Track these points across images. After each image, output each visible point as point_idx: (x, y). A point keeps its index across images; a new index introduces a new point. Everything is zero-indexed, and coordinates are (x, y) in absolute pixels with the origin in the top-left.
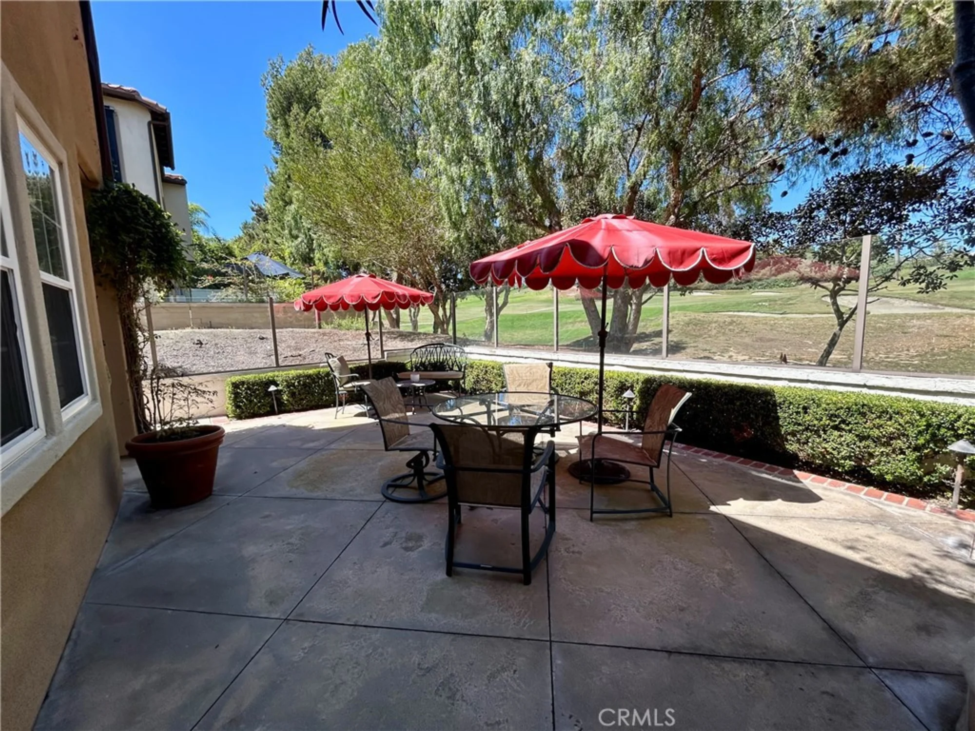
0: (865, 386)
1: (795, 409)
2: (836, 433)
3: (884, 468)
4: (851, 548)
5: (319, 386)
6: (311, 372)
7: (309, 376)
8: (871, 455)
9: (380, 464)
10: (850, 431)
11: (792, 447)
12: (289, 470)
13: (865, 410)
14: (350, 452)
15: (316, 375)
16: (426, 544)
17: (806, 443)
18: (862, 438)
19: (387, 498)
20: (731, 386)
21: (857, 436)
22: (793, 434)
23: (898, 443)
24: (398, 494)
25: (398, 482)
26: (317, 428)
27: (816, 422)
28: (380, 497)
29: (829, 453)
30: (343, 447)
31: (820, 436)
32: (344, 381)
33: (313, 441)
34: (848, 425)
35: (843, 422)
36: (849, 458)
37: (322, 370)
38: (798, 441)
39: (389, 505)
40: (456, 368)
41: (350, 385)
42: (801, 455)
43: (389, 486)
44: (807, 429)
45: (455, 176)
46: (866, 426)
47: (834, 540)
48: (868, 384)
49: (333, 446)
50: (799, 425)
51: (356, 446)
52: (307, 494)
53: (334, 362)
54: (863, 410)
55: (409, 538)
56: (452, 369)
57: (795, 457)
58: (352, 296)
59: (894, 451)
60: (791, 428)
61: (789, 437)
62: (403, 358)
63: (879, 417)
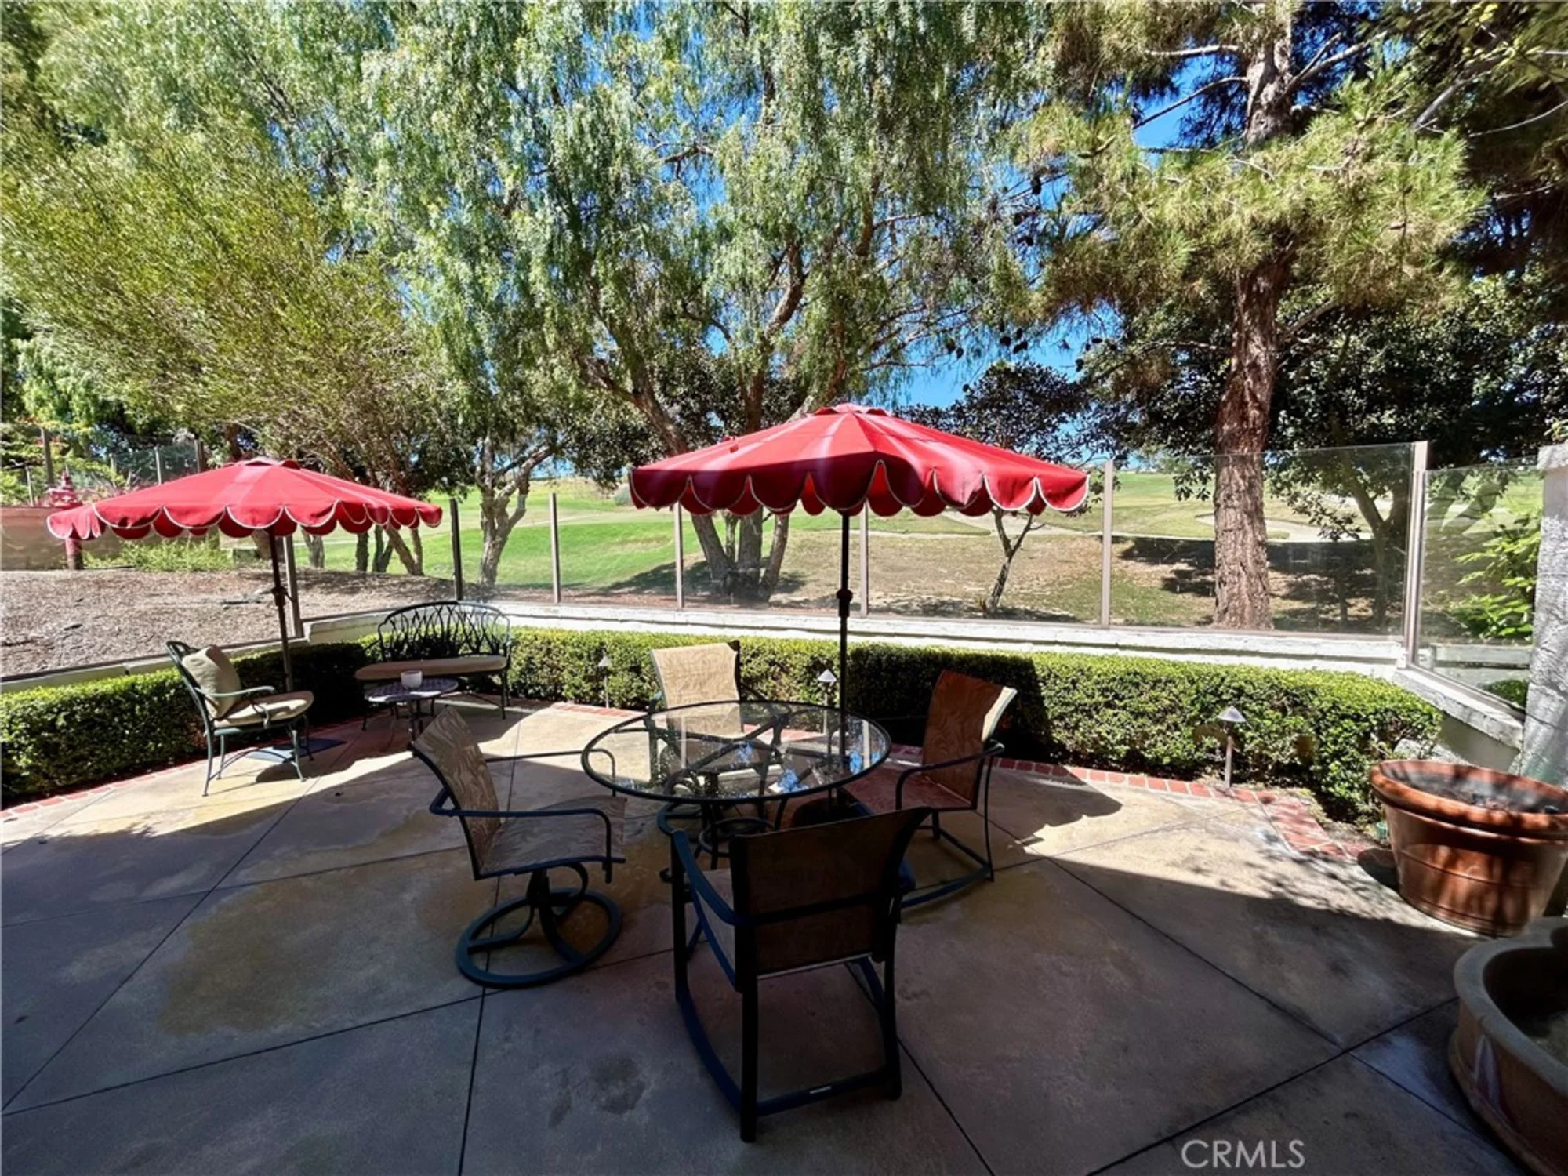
0: (1116, 646)
1: (1063, 685)
2: (1110, 711)
3: (1160, 749)
4: (1198, 871)
5: (134, 719)
6: (106, 686)
7: (100, 700)
8: (1146, 736)
9: (408, 897)
10: (1124, 708)
11: (1059, 735)
12: (140, 978)
13: (1138, 679)
14: (306, 882)
15: (125, 694)
16: (651, 1078)
17: (1076, 727)
18: (1137, 714)
19: (485, 985)
20: (978, 657)
21: (1132, 713)
22: (1061, 717)
23: (1171, 718)
24: (504, 966)
25: (485, 935)
26: (162, 830)
27: (1087, 700)
28: (462, 987)
29: (1103, 739)
30: (278, 872)
31: (1091, 717)
32: (228, 705)
33: (171, 872)
34: (1121, 700)
35: (1116, 697)
36: (1122, 742)
37: (140, 679)
38: (1066, 727)
39: (499, 1003)
40: (485, 648)
41: (249, 711)
42: (1069, 744)
43: (472, 951)
44: (1076, 710)
45: (465, 281)
46: (1142, 701)
47: (1174, 864)
48: (1121, 643)
49: (242, 876)
50: (1068, 704)
51: (312, 862)
52: (244, 1040)
53: (198, 663)
54: (1135, 680)
55: (604, 1078)
56: (476, 651)
57: (1061, 746)
58: (253, 511)
59: (1169, 728)
60: (1060, 710)
61: (1056, 723)
62: (350, 632)
63: (1153, 688)
